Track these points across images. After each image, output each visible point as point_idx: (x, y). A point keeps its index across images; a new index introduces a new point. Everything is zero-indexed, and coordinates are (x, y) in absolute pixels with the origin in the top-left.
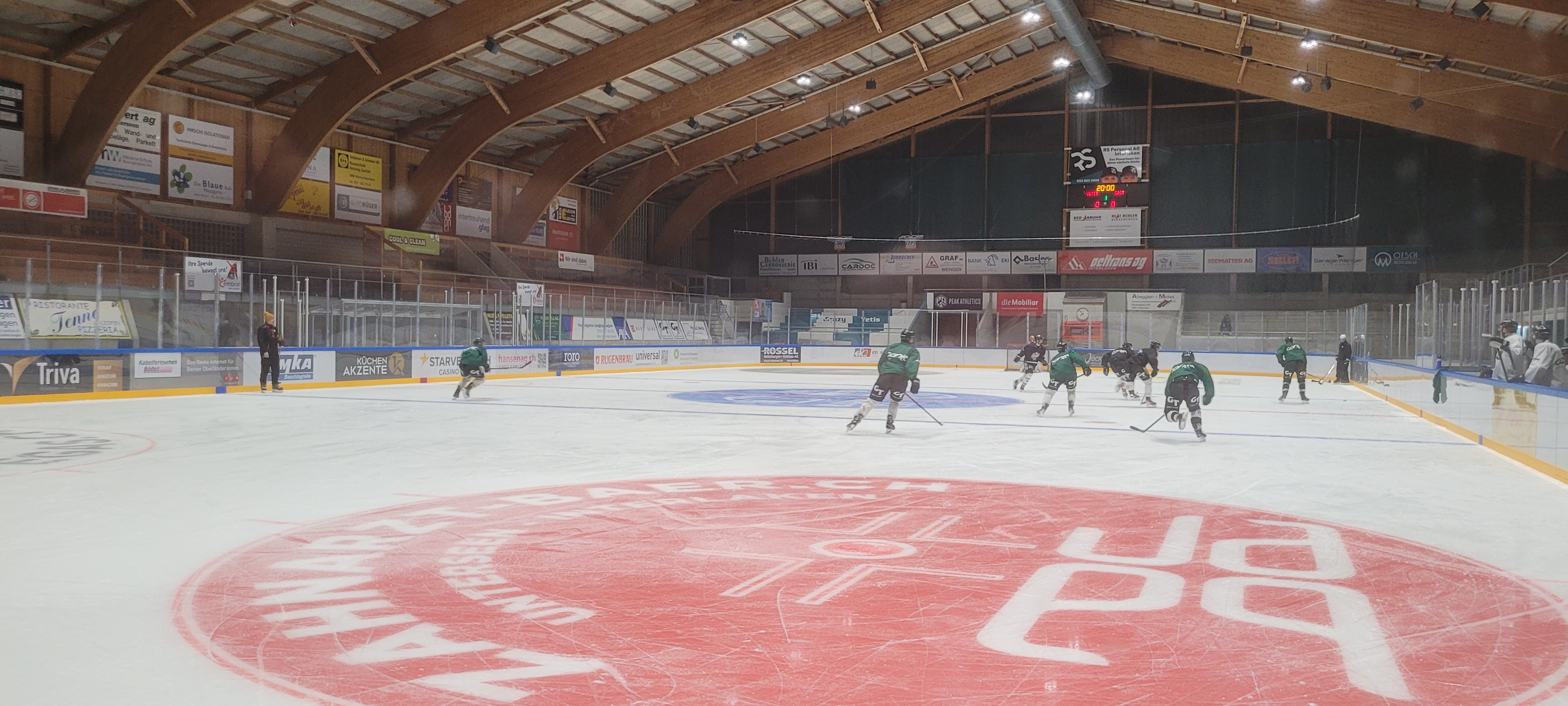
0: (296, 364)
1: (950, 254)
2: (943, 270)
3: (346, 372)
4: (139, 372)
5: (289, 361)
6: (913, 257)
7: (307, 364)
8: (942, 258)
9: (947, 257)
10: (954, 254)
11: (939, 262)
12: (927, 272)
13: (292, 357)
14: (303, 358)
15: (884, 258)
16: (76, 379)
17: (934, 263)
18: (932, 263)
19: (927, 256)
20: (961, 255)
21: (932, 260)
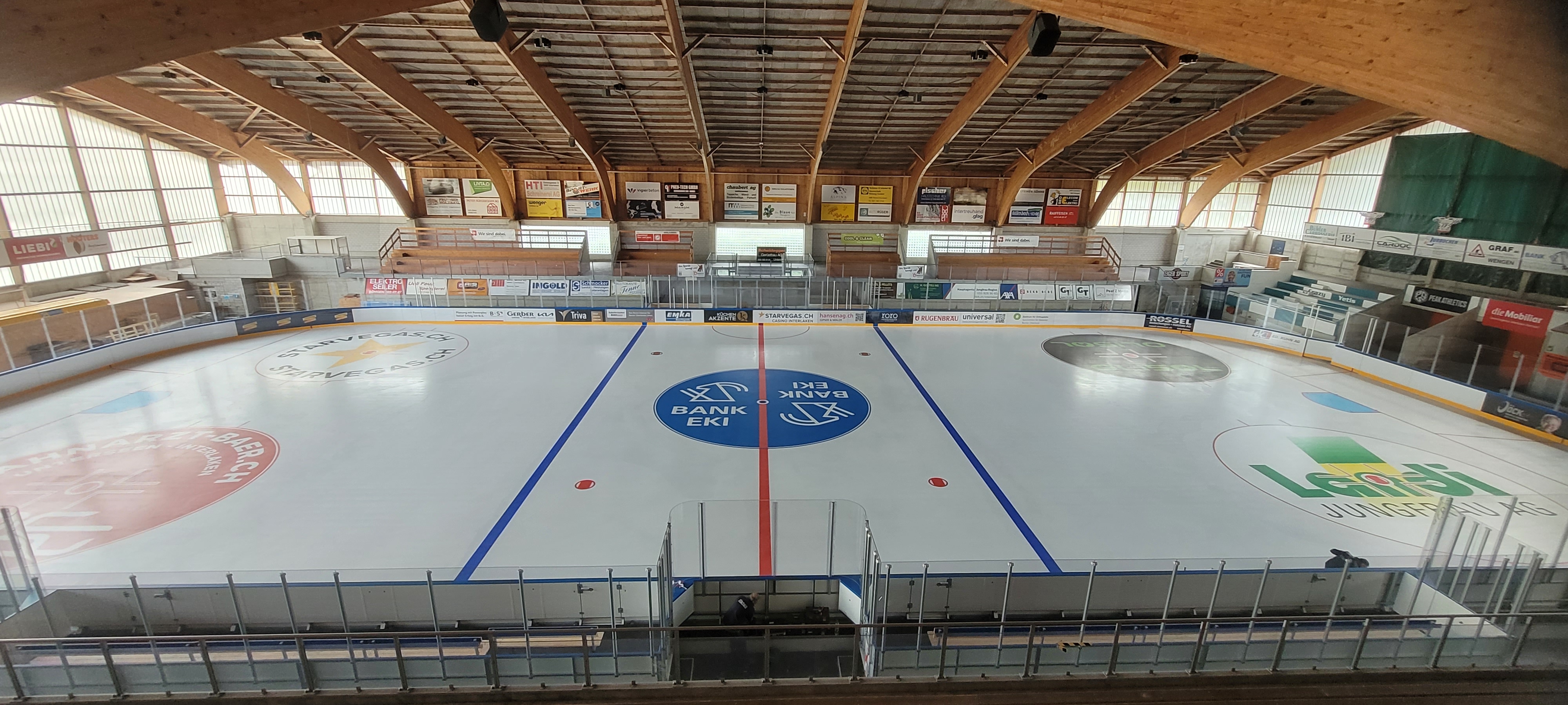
0: (682, 315)
1: (1502, 245)
2: (1490, 260)
3: (711, 318)
4: (609, 316)
5: (678, 314)
6: (1456, 242)
7: (688, 315)
8: (1491, 248)
9: (1498, 248)
10: (1508, 245)
11: (1487, 251)
12: (1469, 260)
13: (679, 312)
14: (685, 312)
15: (1423, 239)
16: (585, 317)
17: (1480, 252)
18: (1477, 251)
19: (1473, 243)
20: (1518, 247)
21: (1478, 248)
